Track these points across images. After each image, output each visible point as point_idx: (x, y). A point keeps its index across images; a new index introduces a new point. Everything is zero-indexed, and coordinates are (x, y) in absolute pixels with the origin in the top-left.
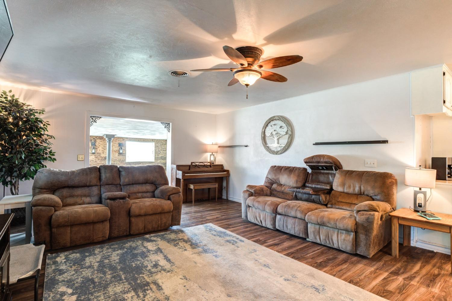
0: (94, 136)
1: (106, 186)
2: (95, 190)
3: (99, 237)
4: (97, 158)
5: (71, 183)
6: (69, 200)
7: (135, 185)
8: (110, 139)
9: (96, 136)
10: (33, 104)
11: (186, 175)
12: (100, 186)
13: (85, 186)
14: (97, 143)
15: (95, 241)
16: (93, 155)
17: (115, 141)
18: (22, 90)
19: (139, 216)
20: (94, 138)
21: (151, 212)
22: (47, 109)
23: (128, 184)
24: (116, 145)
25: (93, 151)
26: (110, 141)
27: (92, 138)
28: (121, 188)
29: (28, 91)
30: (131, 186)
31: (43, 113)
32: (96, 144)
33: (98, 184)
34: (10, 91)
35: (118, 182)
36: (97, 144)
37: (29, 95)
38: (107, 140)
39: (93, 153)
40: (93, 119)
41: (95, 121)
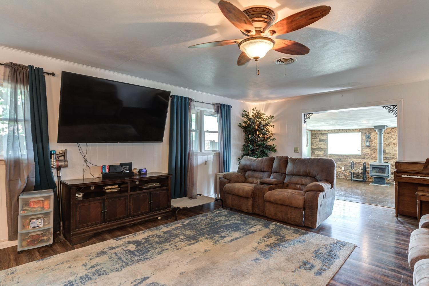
0: (369, 129)
1: (275, 173)
2: (266, 174)
3: (244, 208)
4: (372, 151)
6: (250, 179)
8: (380, 131)
9: (370, 129)
10: (267, 114)
11: (403, 176)
12: (272, 172)
13: (261, 171)
14: (372, 135)
15: (243, 210)
16: (368, 148)
17: (394, 132)
18: (264, 104)
20: (368, 131)
22: (275, 115)
23: (291, 174)
24: (395, 136)
25: (368, 144)
27: (366, 131)
28: (285, 177)
30: (294, 176)
31: (273, 118)
32: (371, 137)
33: (270, 171)
34: (256, 108)
35: (283, 171)
36: (372, 136)
38: (378, 132)
39: (368, 146)
40: (306, 116)
41: (308, 118)
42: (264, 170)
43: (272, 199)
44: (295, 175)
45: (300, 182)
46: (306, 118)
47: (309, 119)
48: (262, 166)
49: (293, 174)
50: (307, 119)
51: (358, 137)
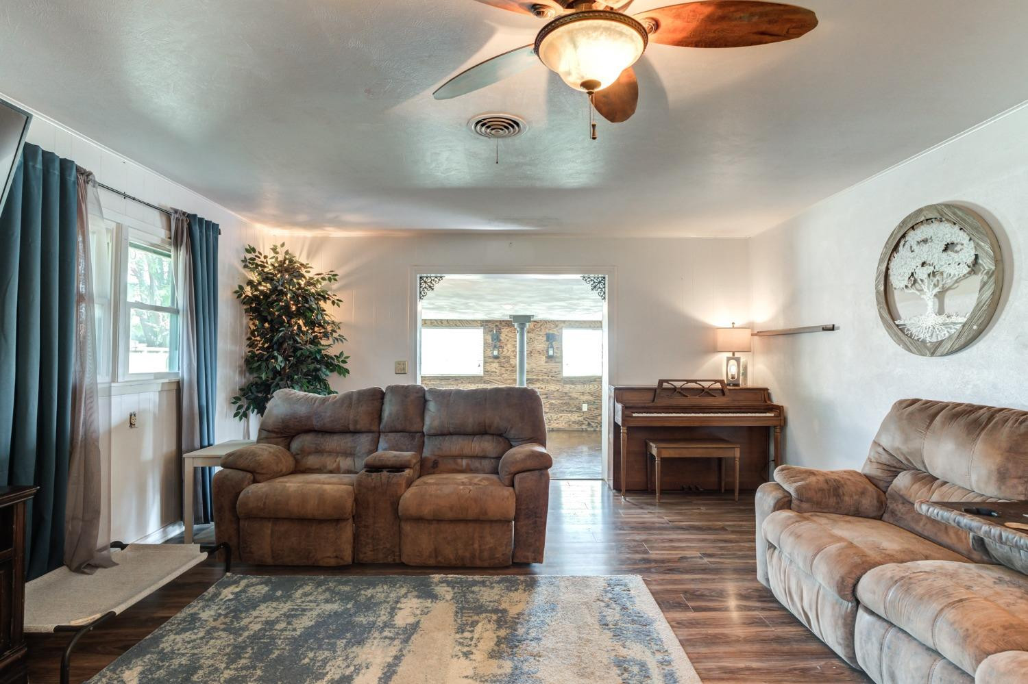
0: (497, 321)
1: (390, 434)
2: (364, 441)
3: (326, 555)
4: (503, 367)
5: (316, 423)
6: (312, 461)
7: (455, 438)
8: (521, 326)
9: (500, 321)
10: (316, 267)
11: (634, 415)
12: (379, 432)
13: (345, 431)
14: (502, 335)
15: (321, 563)
16: (496, 361)
17: (539, 329)
18: (305, 238)
19: (419, 519)
20: (496, 326)
21: (450, 515)
22: (340, 272)
23: (439, 432)
24: (541, 337)
25: (496, 353)
26: (522, 329)
27: (493, 326)
28: (424, 442)
29: (314, 239)
30: (447, 438)
31: (335, 280)
32: (501, 338)
33: (374, 428)
34: (283, 245)
35: (415, 427)
36: (503, 337)
37: (315, 248)
38: (518, 329)
39: (496, 357)
40: (425, 282)
41: (430, 287)
42: (358, 427)
43: (426, 511)
44: (451, 434)
45: (467, 451)
46: (425, 288)
47: (433, 289)
48: (351, 417)
49: (445, 431)
50: (425, 290)
51: (477, 337)
